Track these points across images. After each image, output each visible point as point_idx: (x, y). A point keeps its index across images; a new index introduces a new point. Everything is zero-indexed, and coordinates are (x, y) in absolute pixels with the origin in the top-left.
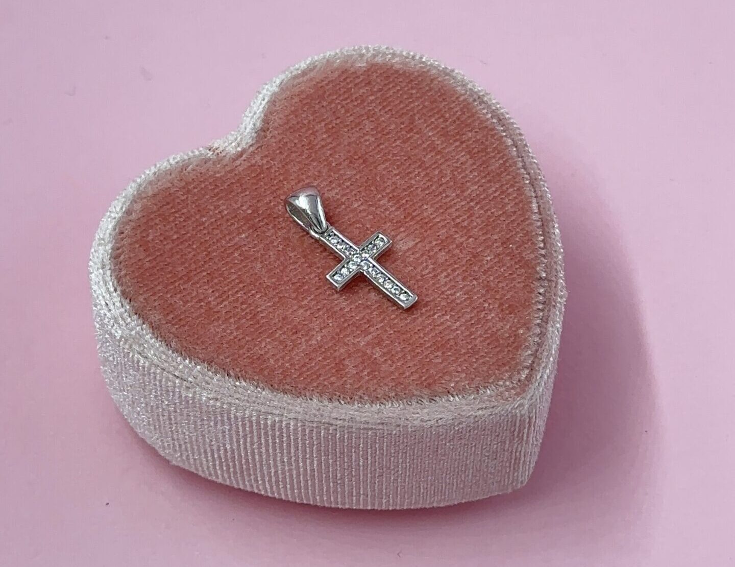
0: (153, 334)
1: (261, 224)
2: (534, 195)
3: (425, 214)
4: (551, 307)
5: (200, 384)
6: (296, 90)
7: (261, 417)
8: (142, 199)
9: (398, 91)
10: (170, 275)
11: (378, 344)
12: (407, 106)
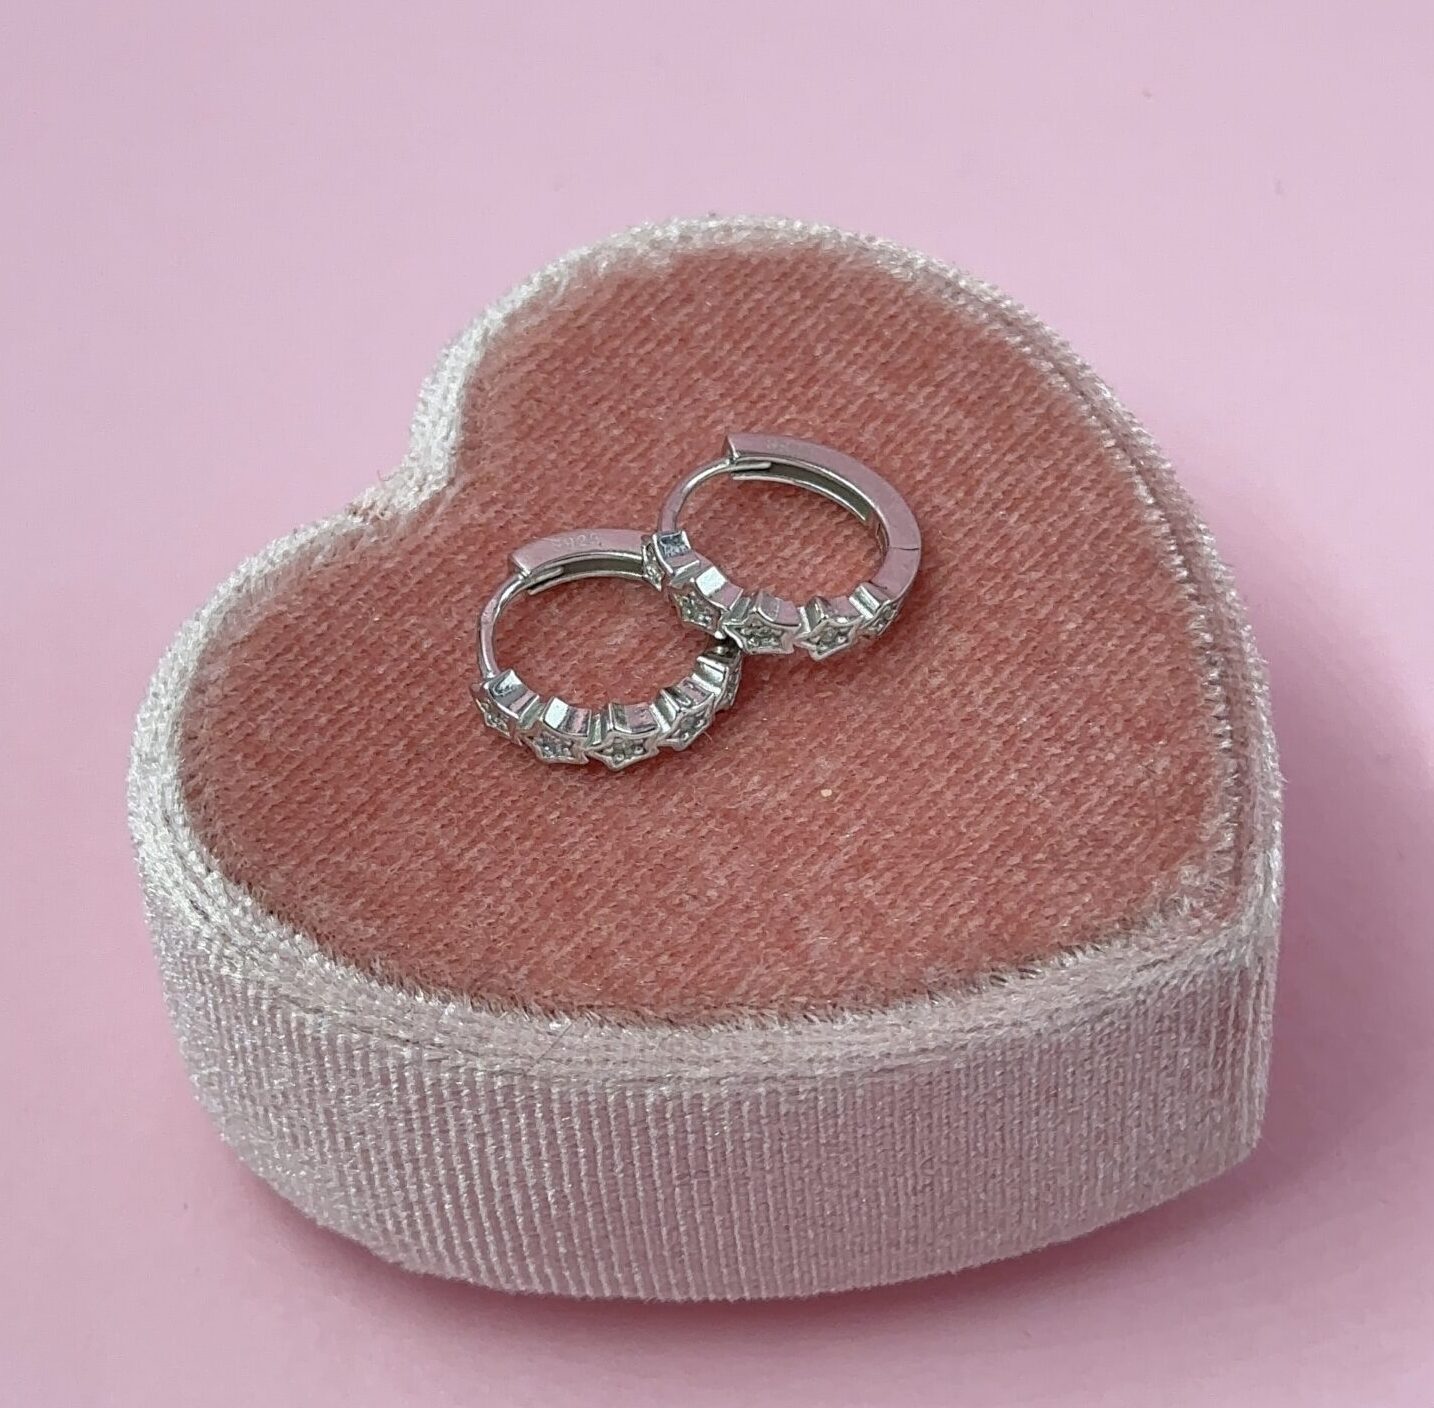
4: (1246, 708)
6: (524, 346)
8: (222, 652)
9: (760, 301)
10: (332, 810)
12: (789, 331)
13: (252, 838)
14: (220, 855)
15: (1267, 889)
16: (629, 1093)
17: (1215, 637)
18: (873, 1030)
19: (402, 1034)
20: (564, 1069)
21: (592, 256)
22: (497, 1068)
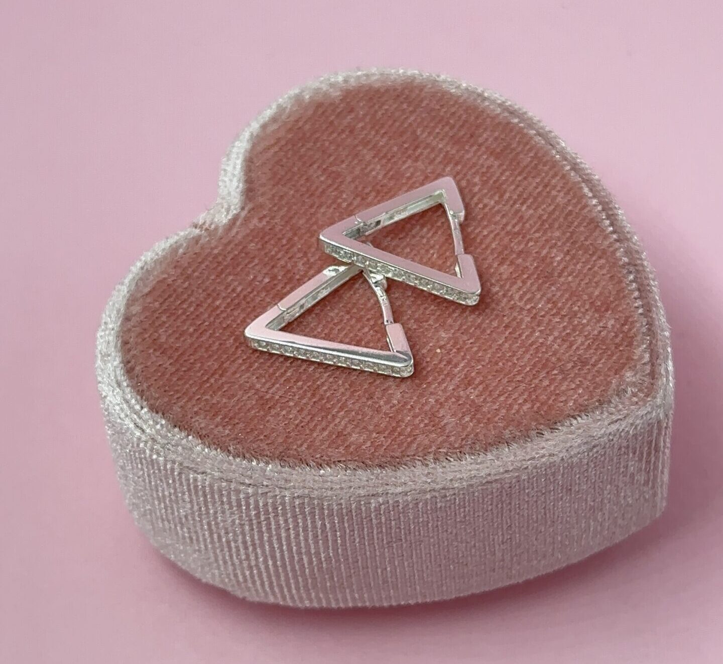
2: (581, 180)
4: (648, 293)
6: (271, 140)
8: (137, 300)
9: (387, 110)
10: (201, 373)
11: (469, 384)
13: (163, 390)
14: (147, 400)
15: (668, 381)
16: (362, 503)
17: (630, 259)
18: (481, 463)
19: (247, 481)
20: (329, 493)
21: (301, 93)
22: (296, 495)
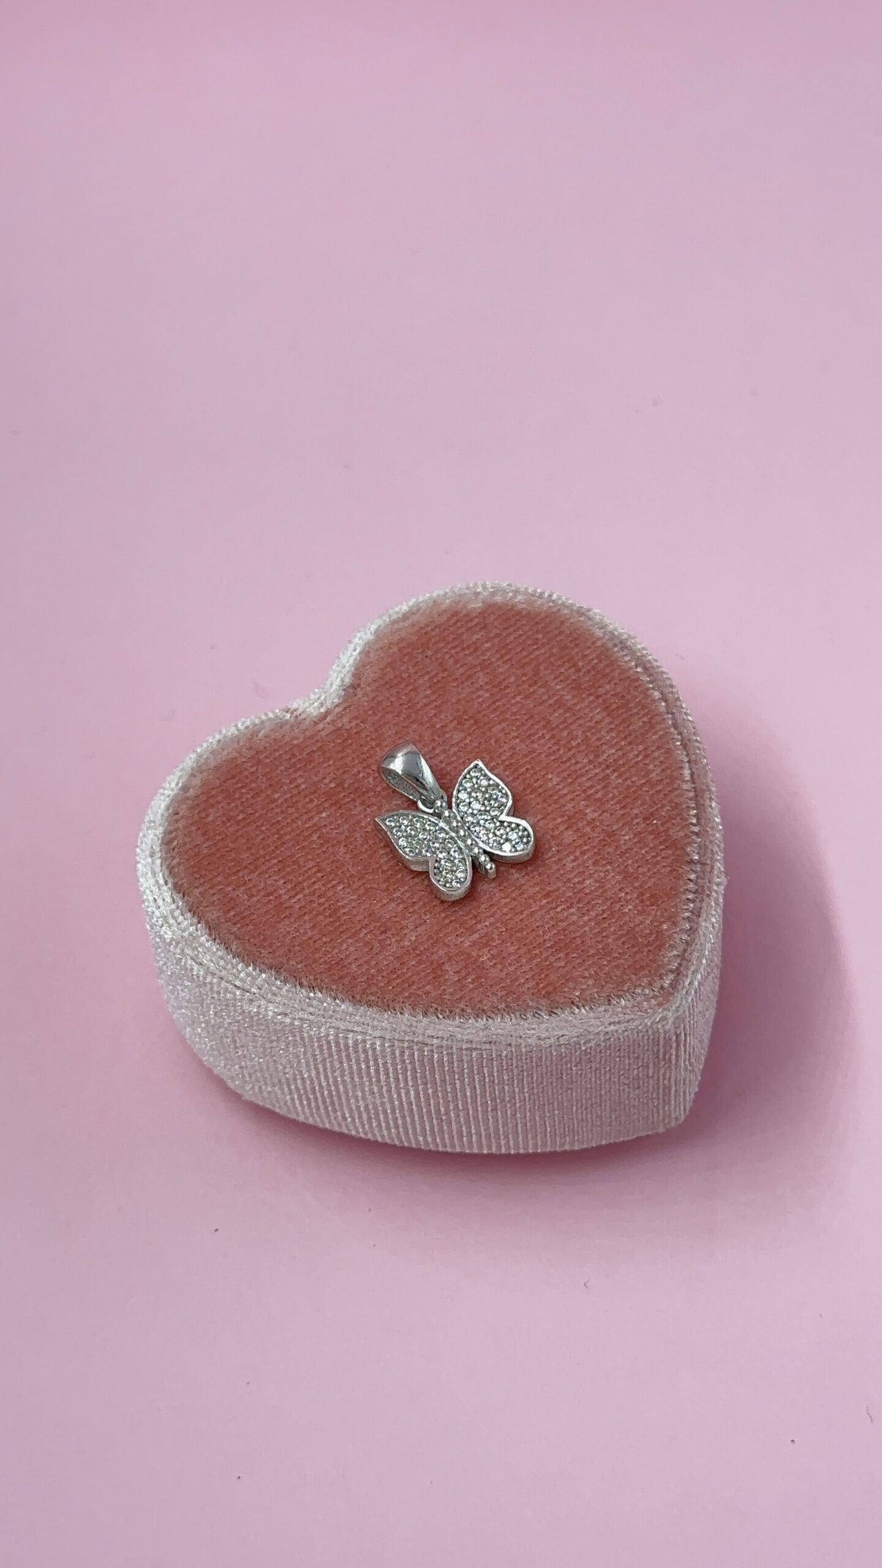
0: (210, 935)
1: (347, 800)
2: (686, 760)
3: (550, 785)
4: (705, 897)
5: (265, 996)
6: (396, 637)
7: (340, 1035)
8: (202, 772)
9: (521, 635)
10: (233, 864)
11: (487, 944)
12: (530, 654)
13: (190, 871)
14: (173, 877)
17: (700, 857)
18: (467, 1028)
21: (443, 596)
